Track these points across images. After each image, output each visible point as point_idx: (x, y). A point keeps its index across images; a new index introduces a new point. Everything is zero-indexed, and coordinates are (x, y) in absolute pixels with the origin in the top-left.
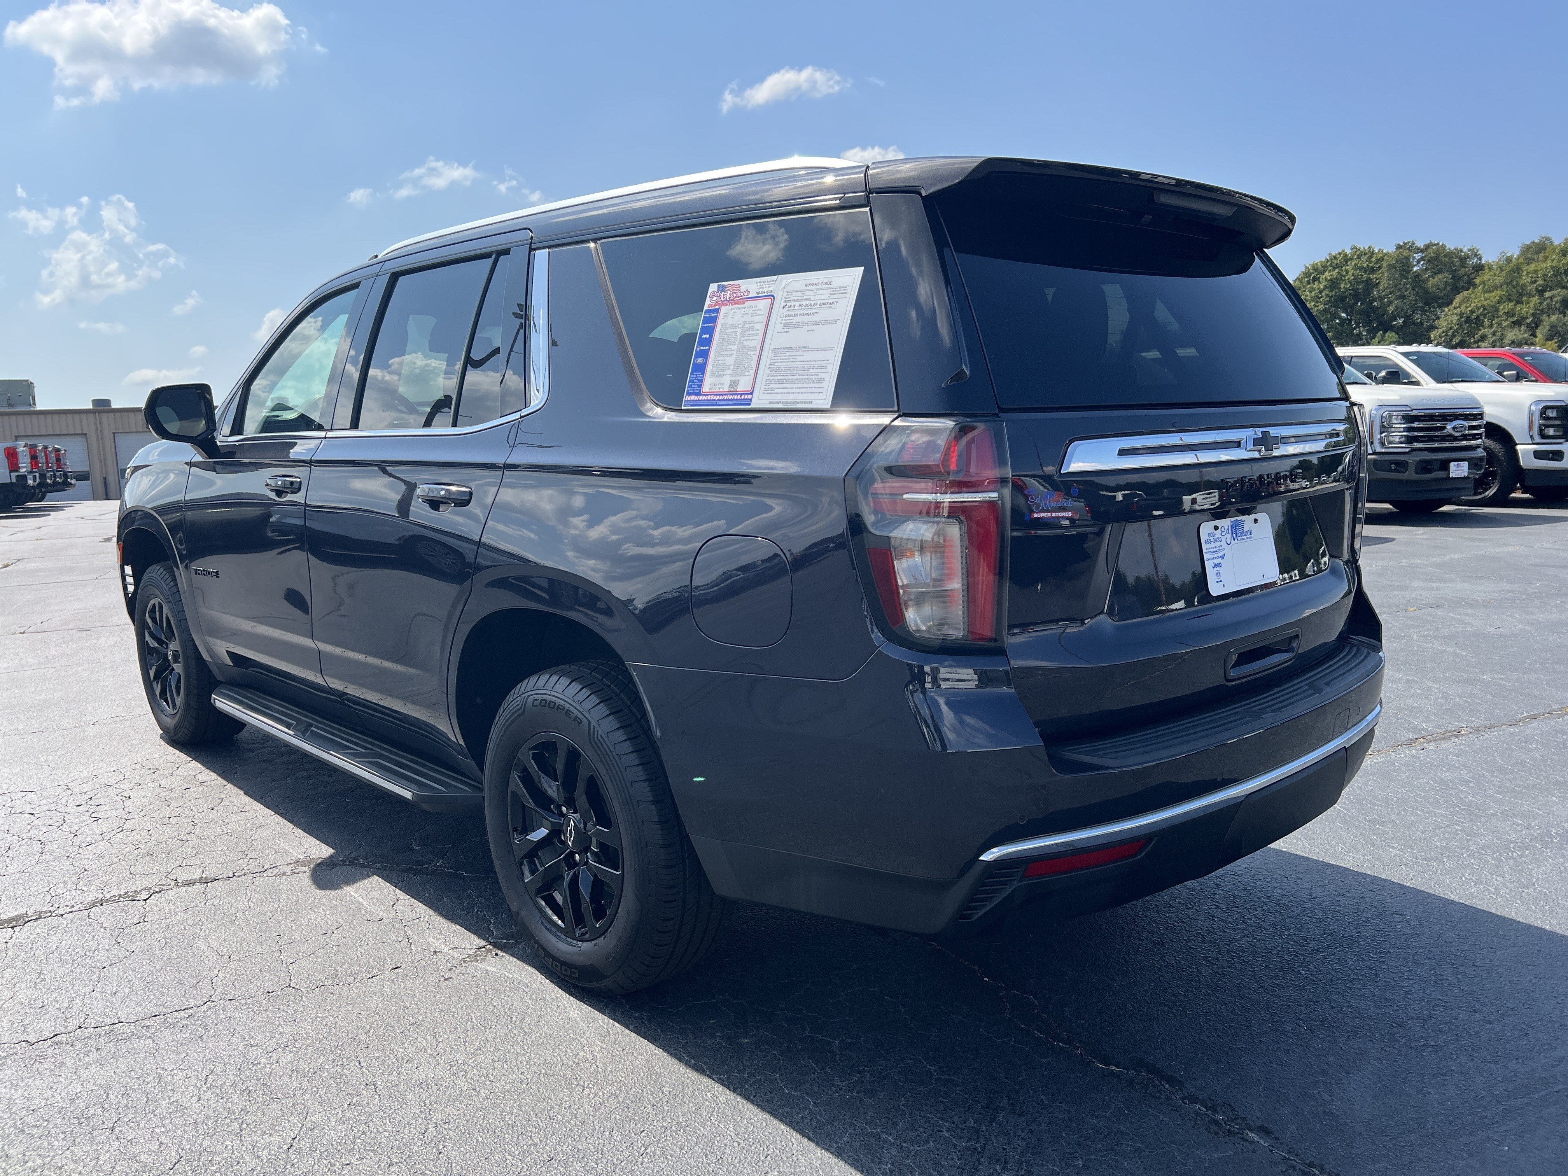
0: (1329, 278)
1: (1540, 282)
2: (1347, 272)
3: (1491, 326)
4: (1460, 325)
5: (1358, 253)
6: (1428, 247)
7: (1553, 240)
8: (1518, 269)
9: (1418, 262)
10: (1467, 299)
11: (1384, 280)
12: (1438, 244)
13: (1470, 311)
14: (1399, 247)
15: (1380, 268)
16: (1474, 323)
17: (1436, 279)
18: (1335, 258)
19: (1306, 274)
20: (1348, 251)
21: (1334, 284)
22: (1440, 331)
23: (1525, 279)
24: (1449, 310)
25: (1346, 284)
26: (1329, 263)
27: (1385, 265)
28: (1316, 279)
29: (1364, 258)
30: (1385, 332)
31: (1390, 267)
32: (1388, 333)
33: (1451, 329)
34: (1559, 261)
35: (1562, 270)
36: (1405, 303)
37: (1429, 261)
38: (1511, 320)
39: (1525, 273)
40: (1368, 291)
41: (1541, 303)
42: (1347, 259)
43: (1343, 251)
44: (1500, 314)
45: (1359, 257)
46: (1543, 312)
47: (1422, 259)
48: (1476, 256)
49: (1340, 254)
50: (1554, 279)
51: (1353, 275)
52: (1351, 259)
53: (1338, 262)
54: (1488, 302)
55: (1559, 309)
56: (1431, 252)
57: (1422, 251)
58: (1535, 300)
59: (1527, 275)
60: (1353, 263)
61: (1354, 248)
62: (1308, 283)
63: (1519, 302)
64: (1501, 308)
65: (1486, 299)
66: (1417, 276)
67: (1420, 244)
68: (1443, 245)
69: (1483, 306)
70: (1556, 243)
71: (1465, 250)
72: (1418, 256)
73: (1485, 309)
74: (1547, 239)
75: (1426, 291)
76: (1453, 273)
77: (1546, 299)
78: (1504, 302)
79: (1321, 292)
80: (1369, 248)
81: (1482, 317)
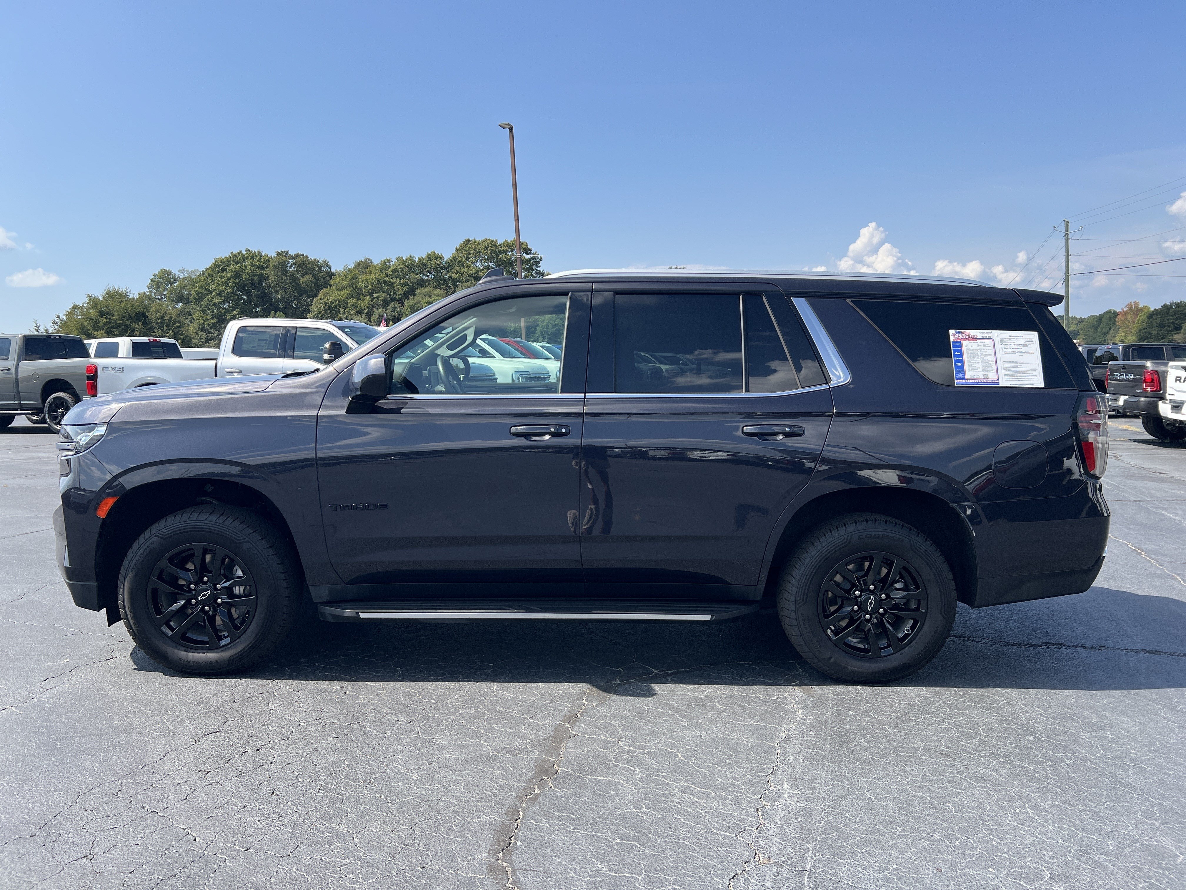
0: (234, 270)
1: (370, 287)
2: (246, 267)
3: (344, 313)
4: (326, 310)
5: (251, 254)
6: (297, 256)
7: (373, 261)
8: (355, 278)
9: (292, 265)
10: (327, 294)
11: (272, 276)
12: (303, 255)
13: (331, 302)
14: (278, 254)
15: (267, 267)
16: (334, 310)
17: (305, 278)
18: (235, 256)
19: (217, 265)
20: (244, 253)
21: (237, 274)
22: (314, 314)
23: (361, 285)
24: (317, 300)
25: (246, 275)
26: (232, 259)
27: (271, 265)
28: (224, 270)
29: (256, 259)
30: (276, 312)
31: (275, 267)
32: (278, 313)
33: (320, 313)
34: (379, 275)
35: (382, 281)
36: (286, 293)
37: (299, 265)
38: (355, 310)
39: (360, 280)
40: (260, 282)
41: (372, 301)
42: (244, 259)
43: (241, 252)
44: (349, 305)
45: (252, 258)
46: (373, 306)
47: (294, 264)
48: (327, 266)
49: (239, 254)
50: (377, 286)
51: (251, 269)
52: (247, 258)
53: (237, 259)
54: (340, 297)
55: (382, 305)
56: (299, 260)
57: (294, 258)
58: (368, 298)
59: (362, 282)
60: (249, 262)
61: (248, 250)
62: (219, 272)
63: (359, 299)
64: (349, 301)
65: (339, 295)
66: (292, 275)
67: (292, 253)
68: (306, 256)
69: (338, 299)
70: (375, 263)
71: (320, 261)
72: (291, 261)
73: (339, 302)
74: (369, 260)
75: (298, 285)
76: (315, 276)
77: (374, 298)
78: (350, 298)
79: (229, 279)
80: (259, 252)
81: (338, 307)
